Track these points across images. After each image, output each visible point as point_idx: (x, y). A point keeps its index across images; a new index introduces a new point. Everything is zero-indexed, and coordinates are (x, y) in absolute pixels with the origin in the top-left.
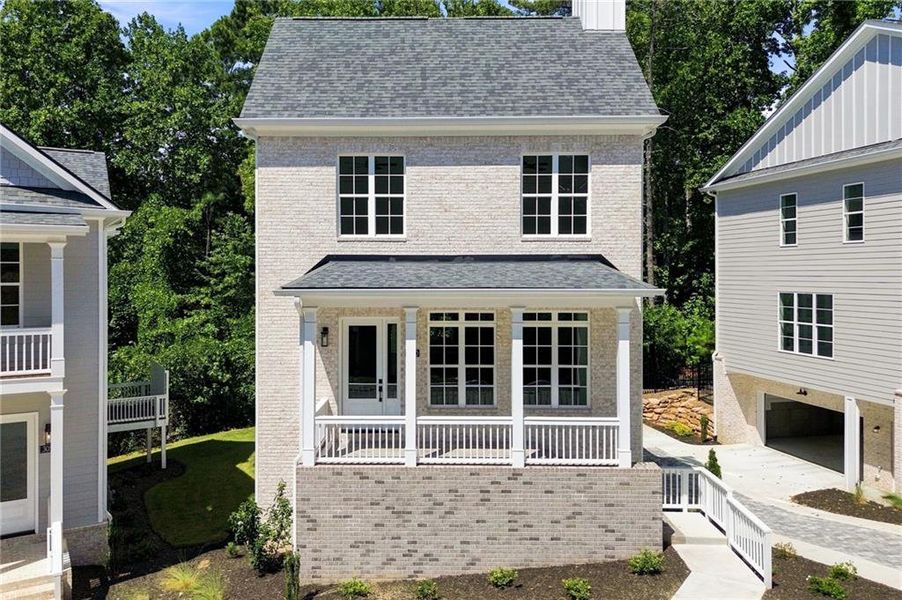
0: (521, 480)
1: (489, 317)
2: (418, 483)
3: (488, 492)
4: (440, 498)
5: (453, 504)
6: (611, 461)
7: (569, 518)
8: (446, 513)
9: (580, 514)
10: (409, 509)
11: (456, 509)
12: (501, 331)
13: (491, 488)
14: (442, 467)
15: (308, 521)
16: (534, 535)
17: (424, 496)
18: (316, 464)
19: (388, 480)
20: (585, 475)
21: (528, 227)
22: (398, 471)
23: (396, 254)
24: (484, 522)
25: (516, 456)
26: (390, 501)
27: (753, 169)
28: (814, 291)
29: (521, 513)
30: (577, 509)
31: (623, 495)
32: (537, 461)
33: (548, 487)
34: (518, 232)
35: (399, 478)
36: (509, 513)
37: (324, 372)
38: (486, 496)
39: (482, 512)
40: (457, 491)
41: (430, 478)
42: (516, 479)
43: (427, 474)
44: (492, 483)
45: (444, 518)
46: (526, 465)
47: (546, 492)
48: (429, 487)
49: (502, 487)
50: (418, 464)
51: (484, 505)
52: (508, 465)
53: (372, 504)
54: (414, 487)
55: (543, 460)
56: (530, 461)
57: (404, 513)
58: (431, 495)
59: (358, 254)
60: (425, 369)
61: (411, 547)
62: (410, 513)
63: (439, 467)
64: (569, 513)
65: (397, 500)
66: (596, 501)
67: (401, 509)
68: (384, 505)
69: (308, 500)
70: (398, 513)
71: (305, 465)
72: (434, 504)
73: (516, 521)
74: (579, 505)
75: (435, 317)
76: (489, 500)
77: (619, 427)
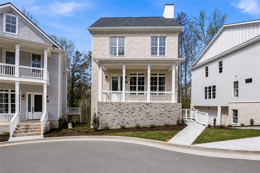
1: (143, 74)
2: (125, 106)
3: (141, 108)
4: (130, 109)
5: (133, 111)
8: (132, 113)
10: (123, 112)
14: (131, 102)
15: (100, 114)
16: (152, 118)
19: (118, 106)
20: (164, 104)
21: (152, 54)
24: (140, 115)
25: (148, 100)
26: (118, 110)
28: (212, 85)
29: (149, 113)
30: (162, 112)
31: (173, 109)
34: (150, 55)
35: (121, 105)
36: (146, 113)
38: (141, 109)
39: (140, 113)
40: (134, 108)
41: (128, 105)
42: (148, 105)
44: (142, 106)
46: (150, 102)
47: (155, 108)
48: (128, 107)
49: (145, 107)
52: (146, 102)
53: (114, 111)
58: (128, 109)
60: (129, 86)
61: (123, 121)
62: (123, 113)
64: (160, 113)
65: (120, 110)
66: (166, 111)
69: (100, 110)
70: (120, 113)
71: (99, 101)
72: (129, 111)
73: (148, 115)
74: (162, 111)
75: (131, 74)
76: (141, 110)
77: (172, 94)
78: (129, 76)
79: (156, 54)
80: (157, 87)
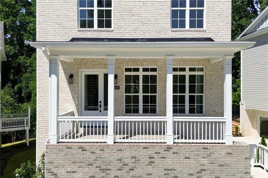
0: (171, 151)
1: (154, 70)
2: (114, 153)
3: (153, 158)
4: (126, 161)
5: (134, 165)
6: (221, 141)
7: (198, 173)
8: (130, 170)
9: (204, 170)
10: (109, 167)
11: (135, 167)
12: (161, 76)
13: (155, 156)
14: (128, 144)
15: (52, 175)
17: (118, 160)
18: (58, 143)
19: (98, 151)
20: (207, 149)
22: (103, 146)
23: (108, 37)
24: (151, 174)
25: (169, 138)
26: (98, 163)
27: (257, 30)
29: (171, 170)
30: (203, 167)
31: (229, 160)
32: (180, 141)
33: (187, 155)
34: (169, 26)
35: (104, 150)
36: (165, 170)
37: (71, 97)
38: (152, 160)
39: (150, 169)
40: (136, 158)
41: (121, 150)
42: (169, 151)
43: (120, 148)
44: (156, 153)
45: (128, 172)
46: (174, 143)
47: (186, 158)
48: (120, 155)
49: (161, 155)
50: (115, 143)
51: (151, 165)
52: (164, 143)
53: (88, 165)
54: (112, 156)
55: (183, 141)
56: (176, 141)
57: (106, 170)
58: (121, 160)
59: (89, 37)
60: (123, 96)
62: (110, 170)
63: (126, 144)
64: (199, 169)
65: (103, 162)
66: (213, 163)
67: (104, 167)
68: (95, 165)
69: (53, 163)
70: (103, 170)
72: (123, 165)
73: (168, 174)
74: (204, 165)
75: (127, 70)
76: (153, 162)
77: (225, 122)
78: (123, 74)
79: (183, 25)
80: (184, 96)
